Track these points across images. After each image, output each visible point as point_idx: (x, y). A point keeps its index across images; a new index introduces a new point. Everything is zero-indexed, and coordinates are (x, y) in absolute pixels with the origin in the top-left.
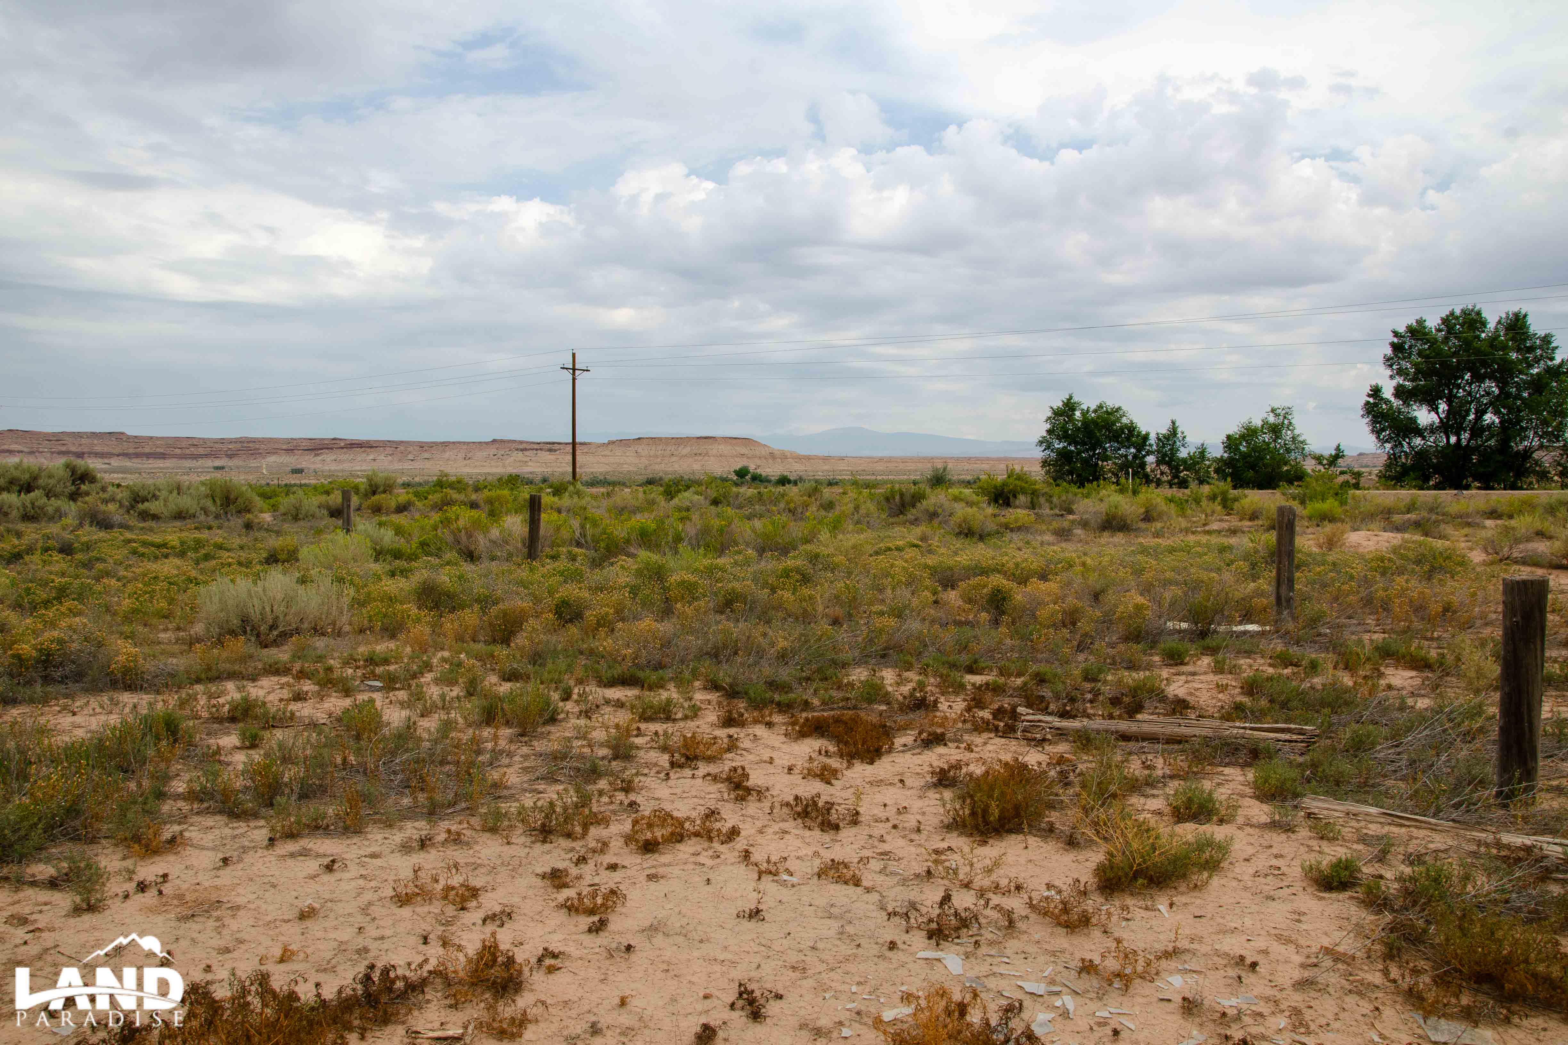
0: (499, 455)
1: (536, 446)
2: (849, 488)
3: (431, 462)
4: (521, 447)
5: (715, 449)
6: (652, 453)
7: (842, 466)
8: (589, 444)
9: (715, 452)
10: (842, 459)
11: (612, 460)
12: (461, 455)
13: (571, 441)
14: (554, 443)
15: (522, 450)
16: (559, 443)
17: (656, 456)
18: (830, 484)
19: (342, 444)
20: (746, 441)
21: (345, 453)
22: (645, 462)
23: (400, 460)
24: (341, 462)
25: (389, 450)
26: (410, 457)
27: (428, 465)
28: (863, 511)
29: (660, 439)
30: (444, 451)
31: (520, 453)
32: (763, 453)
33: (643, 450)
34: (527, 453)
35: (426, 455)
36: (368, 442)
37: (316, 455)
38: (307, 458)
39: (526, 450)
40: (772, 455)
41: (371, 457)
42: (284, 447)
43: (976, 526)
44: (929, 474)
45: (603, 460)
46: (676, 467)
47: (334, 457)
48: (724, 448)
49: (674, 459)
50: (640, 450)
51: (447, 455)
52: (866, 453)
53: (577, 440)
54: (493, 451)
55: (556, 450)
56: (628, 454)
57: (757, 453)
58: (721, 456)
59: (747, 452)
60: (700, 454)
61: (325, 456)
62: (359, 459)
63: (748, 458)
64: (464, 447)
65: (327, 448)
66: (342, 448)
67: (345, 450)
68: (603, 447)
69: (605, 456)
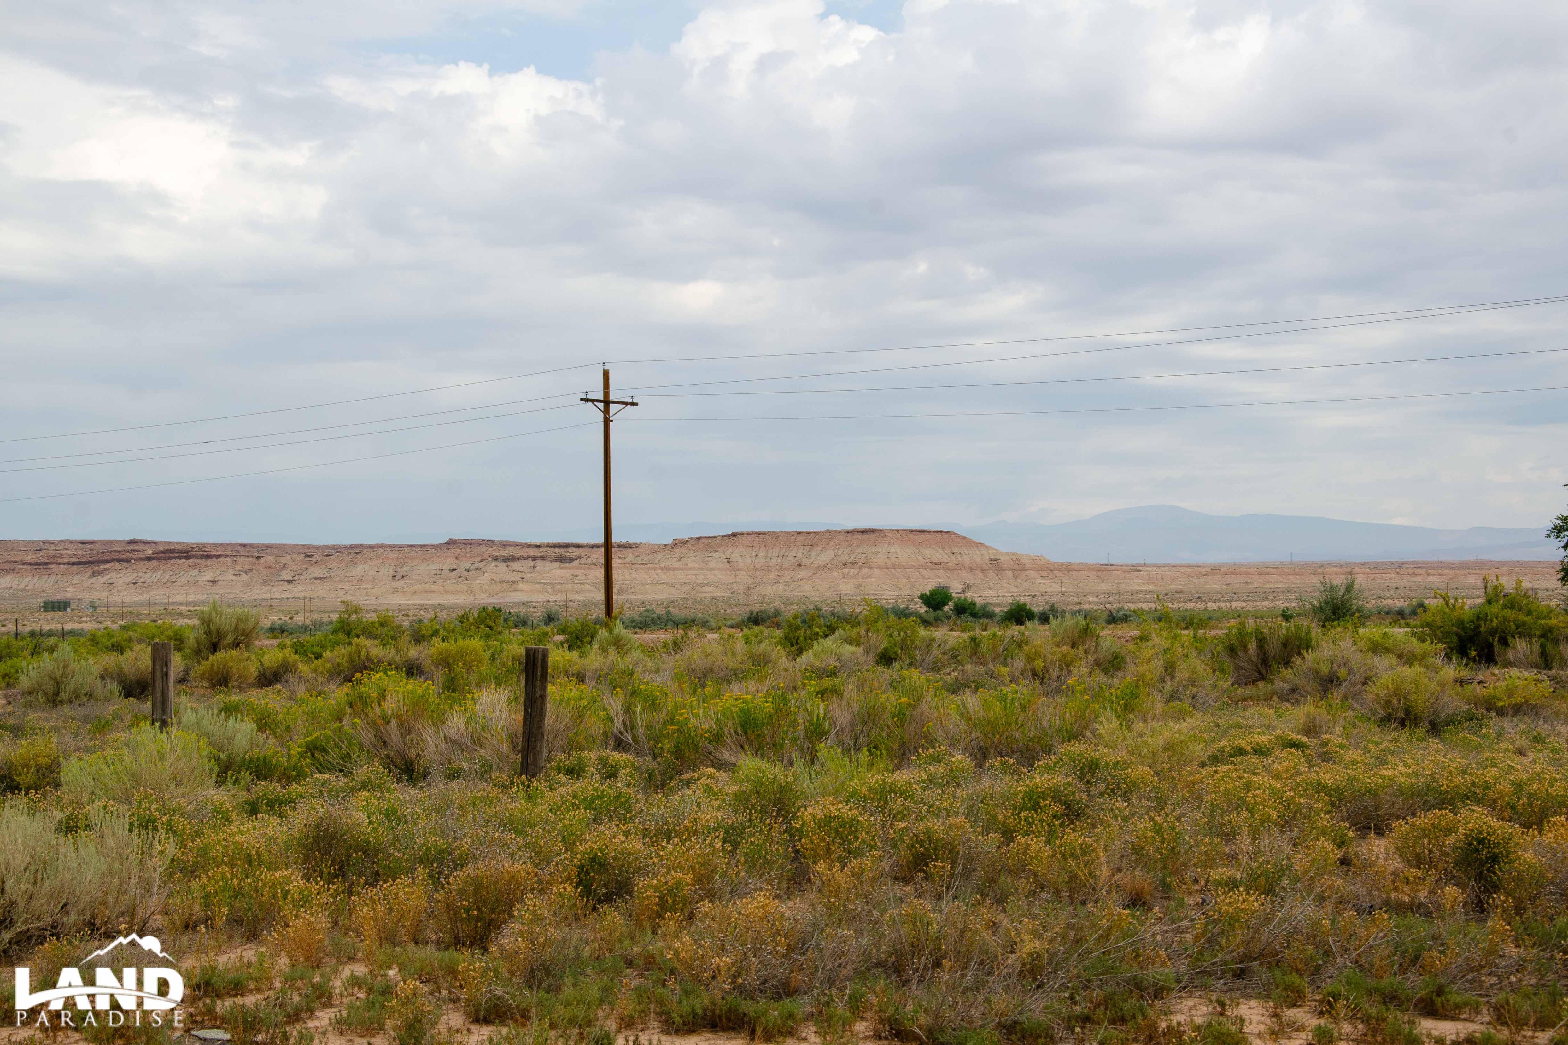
0: (462, 569)
1: (533, 552)
2: (1153, 627)
3: (327, 585)
4: (505, 553)
5: (882, 553)
6: (760, 562)
7: (1137, 584)
8: (637, 546)
9: (880, 559)
10: (1136, 569)
11: (681, 576)
12: (387, 570)
13: (601, 540)
14: (567, 546)
15: (506, 560)
16: (578, 546)
17: (768, 569)
18: (1113, 619)
19: (149, 552)
20: (943, 536)
21: (155, 569)
22: (744, 578)
23: (265, 583)
24: (146, 586)
25: (243, 563)
26: (286, 575)
27: (320, 590)
28: (1182, 674)
29: (775, 535)
30: (354, 562)
31: (502, 566)
32: (977, 559)
33: (741, 555)
34: (515, 565)
35: (318, 572)
36: (201, 547)
37: (96, 574)
38: (76, 579)
39: (513, 559)
40: (995, 564)
41: (208, 576)
42: (28, 558)
43: (1421, 703)
44: (1315, 598)
45: (664, 577)
46: (807, 588)
47: (132, 578)
48: (899, 552)
49: (802, 573)
50: (735, 556)
51: (358, 570)
52: (1186, 557)
53: (615, 539)
54: (448, 563)
55: (571, 560)
56: (712, 565)
57: (966, 559)
58: (894, 566)
59: (945, 558)
60: (853, 564)
61: (114, 574)
62: (183, 580)
63: (947, 569)
64: (394, 555)
65: (119, 560)
66: (149, 559)
67: (155, 563)
68: (664, 553)
69: (667, 569)
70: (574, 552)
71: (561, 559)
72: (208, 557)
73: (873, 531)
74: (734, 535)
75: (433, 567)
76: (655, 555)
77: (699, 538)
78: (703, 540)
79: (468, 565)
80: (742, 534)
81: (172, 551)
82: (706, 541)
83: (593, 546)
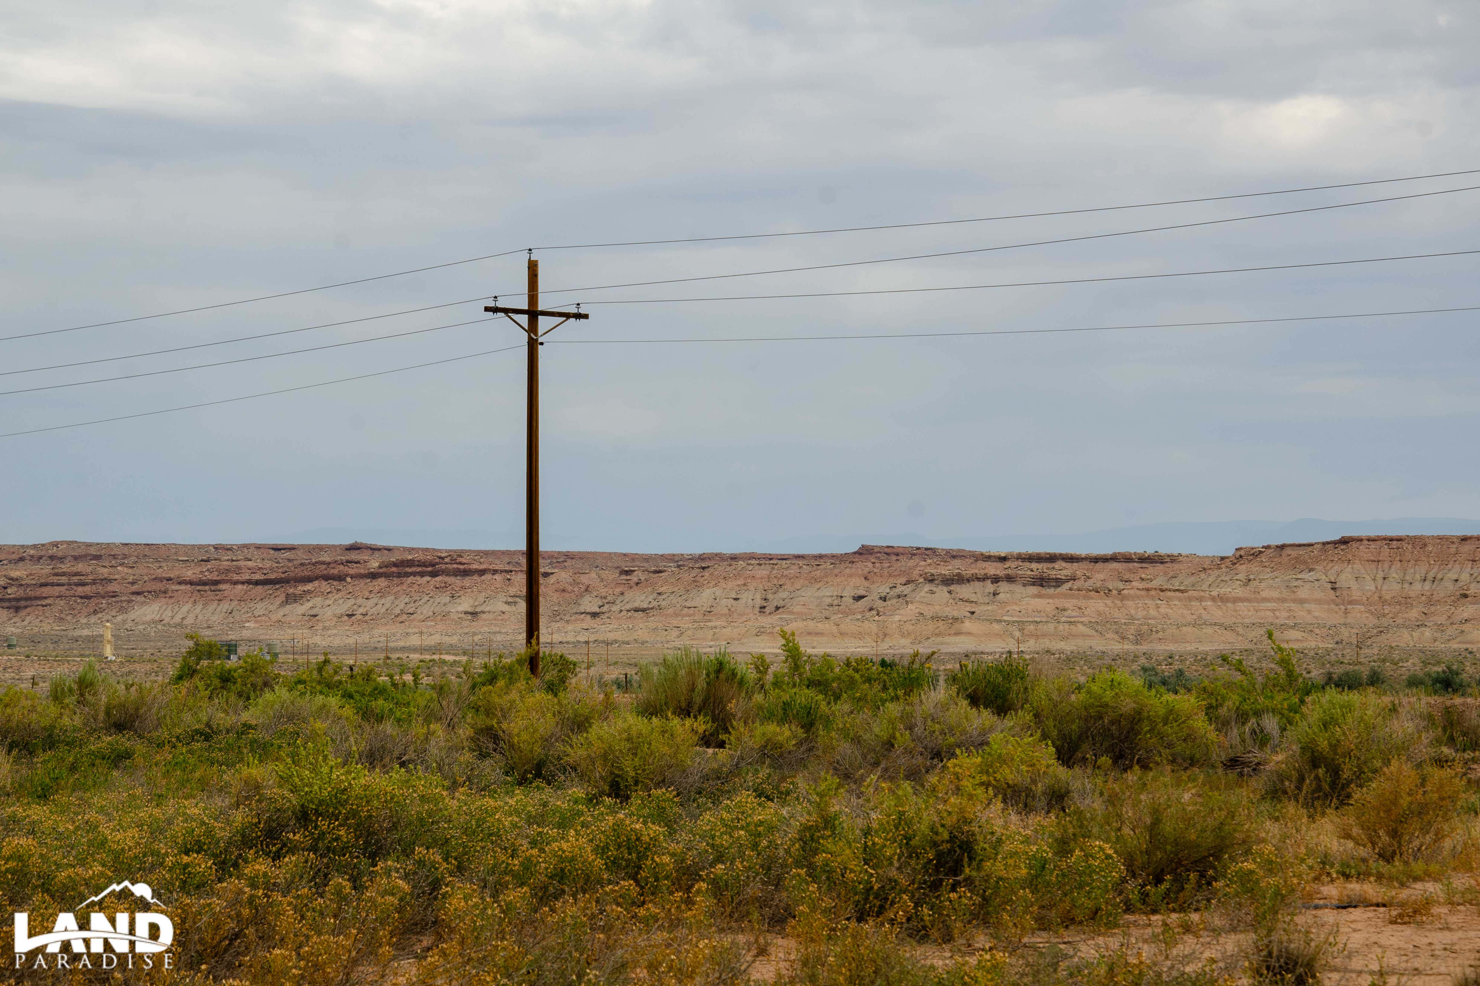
0: (873, 596)
1: (994, 568)
3: (654, 621)
4: (946, 570)
6: (1391, 588)
8: (1173, 559)
11: (1246, 612)
12: (751, 597)
14: (1052, 558)
16: (1071, 559)
17: (1405, 602)
19: (374, 564)
21: (382, 593)
24: (368, 620)
26: (589, 604)
27: (642, 629)
30: (695, 583)
31: (942, 592)
33: (1356, 576)
34: (964, 591)
35: (640, 598)
36: (456, 556)
37: (291, 599)
38: (260, 608)
39: (960, 579)
41: (465, 604)
42: (189, 574)
45: (1216, 613)
47: (344, 607)
49: (1467, 610)
50: (1346, 579)
51: (704, 597)
54: (853, 585)
55: (1058, 582)
56: (1302, 593)
61: (318, 601)
62: (426, 610)
64: (762, 572)
65: (326, 578)
66: (373, 576)
67: (382, 582)
68: (1217, 572)
69: (1223, 599)
70: (1062, 569)
71: (1041, 581)
72: (466, 573)
74: (1344, 541)
75: (828, 592)
76: (1203, 575)
77: (1282, 547)
78: (1288, 551)
79: (884, 590)
80: (1360, 540)
81: (410, 563)
82: (1294, 553)
83: (1096, 560)
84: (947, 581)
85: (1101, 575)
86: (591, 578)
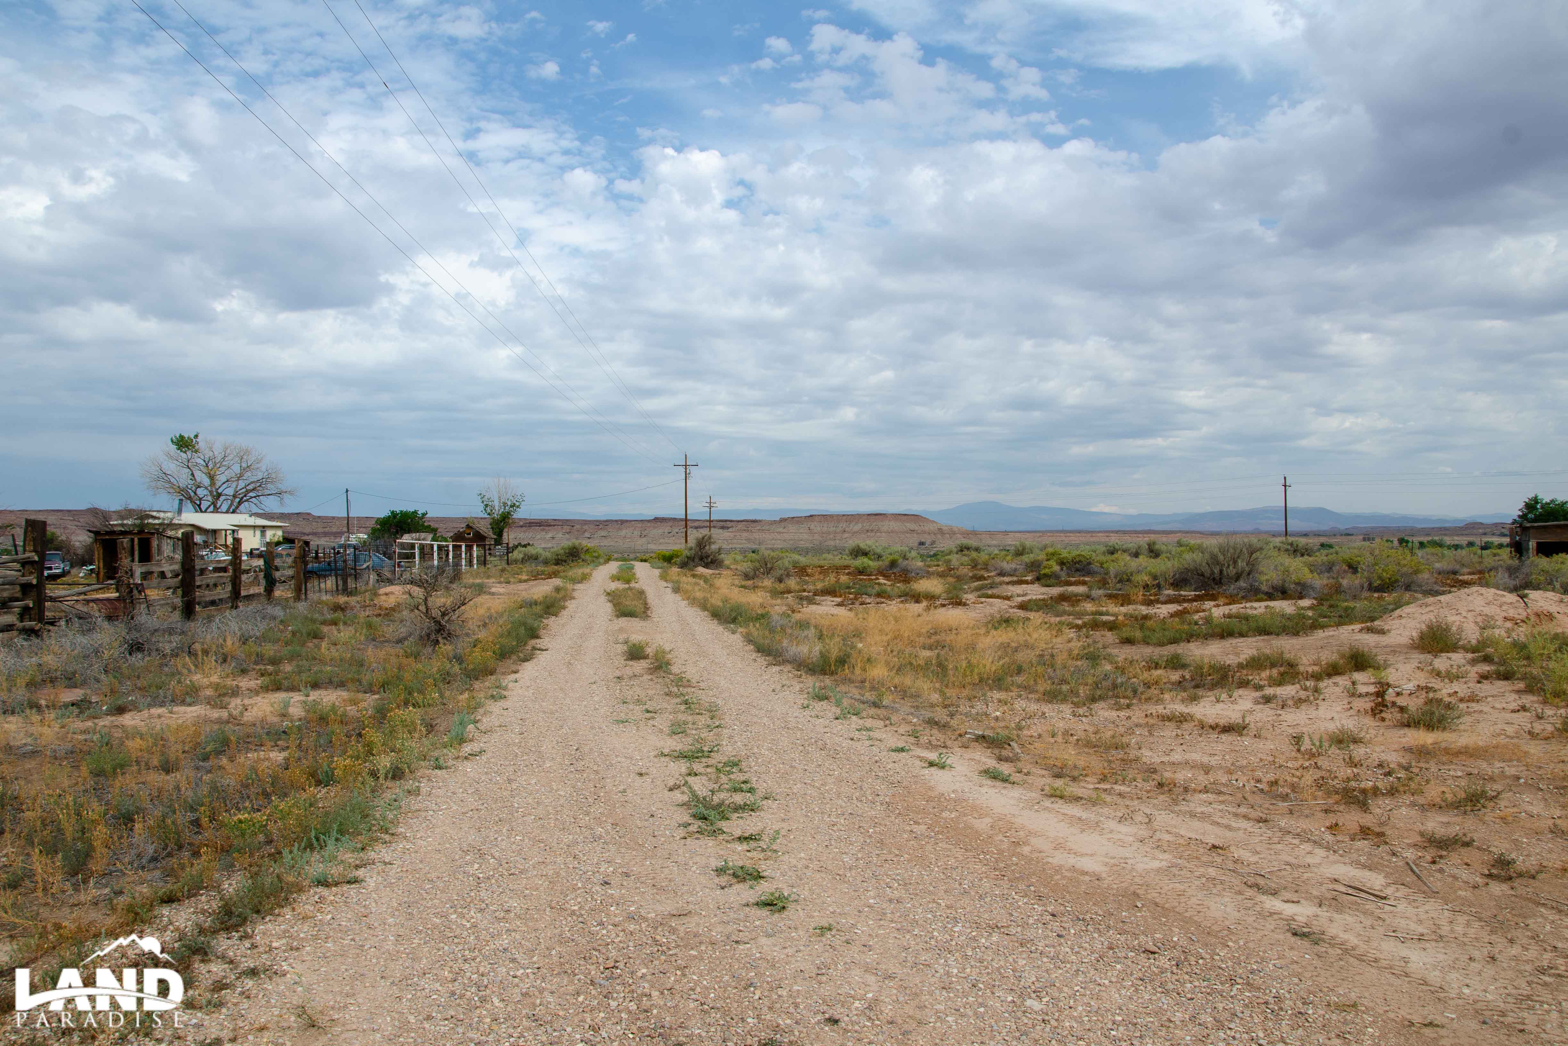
4: (696, 524)
5: (887, 525)
6: (825, 529)
8: (760, 521)
9: (885, 528)
12: (637, 533)
14: (726, 521)
16: (731, 521)
17: (829, 533)
20: (915, 518)
22: (818, 537)
25: (566, 528)
26: (587, 535)
29: (831, 516)
32: (935, 528)
40: (941, 531)
41: (550, 535)
48: (894, 525)
49: (846, 535)
50: (812, 527)
51: (623, 533)
55: (728, 528)
56: (801, 531)
57: (926, 528)
58: (892, 532)
59: (916, 528)
60: (872, 531)
62: (539, 537)
63: (918, 534)
64: (640, 525)
66: (522, 527)
67: (524, 528)
68: (776, 525)
69: (780, 533)
70: (729, 524)
71: (723, 528)
72: (550, 526)
73: (881, 514)
74: (811, 516)
75: (660, 531)
76: (771, 526)
77: (793, 518)
78: (795, 519)
79: (677, 530)
80: (815, 516)
82: (797, 519)
83: (738, 521)
84: (696, 528)
85: (740, 526)
86: (586, 527)
